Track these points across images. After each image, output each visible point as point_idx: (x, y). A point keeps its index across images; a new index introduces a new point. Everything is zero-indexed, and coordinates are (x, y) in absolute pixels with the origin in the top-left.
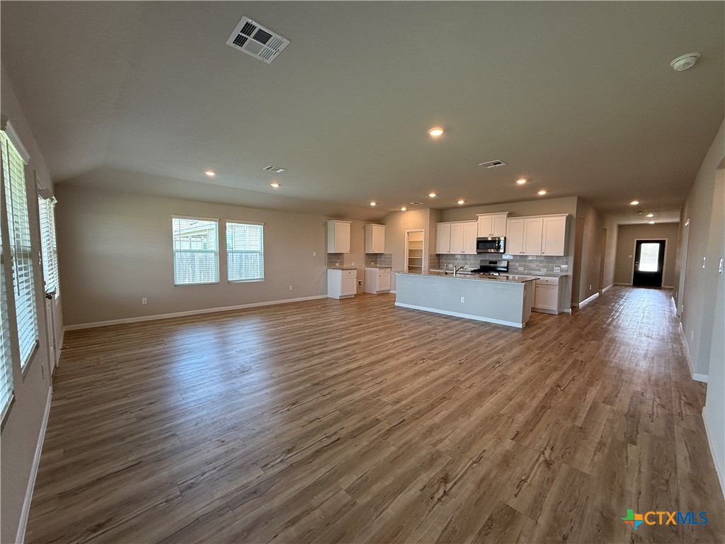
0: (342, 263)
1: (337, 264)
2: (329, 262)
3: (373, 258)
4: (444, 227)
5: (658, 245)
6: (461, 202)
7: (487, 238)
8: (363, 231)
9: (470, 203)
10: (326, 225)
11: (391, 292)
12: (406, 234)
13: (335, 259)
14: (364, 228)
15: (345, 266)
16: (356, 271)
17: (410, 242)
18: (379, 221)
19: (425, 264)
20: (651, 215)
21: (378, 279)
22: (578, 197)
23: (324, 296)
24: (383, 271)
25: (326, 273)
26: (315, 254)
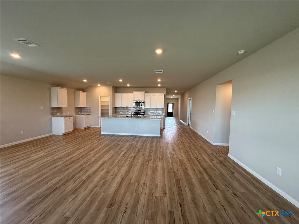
0: (61, 113)
1: (58, 114)
2: (52, 113)
3: (80, 110)
4: (118, 95)
5: (172, 104)
6: (128, 85)
7: (138, 101)
8: (74, 94)
9: (132, 86)
10: (49, 89)
11: (91, 126)
12: (100, 97)
13: (57, 111)
14: (74, 93)
15: (64, 114)
16: (73, 117)
17: (101, 101)
18: (83, 90)
19: (110, 112)
20: (174, 95)
21: (84, 121)
22: (166, 88)
23: (50, 134)
24: (87, 116)
25: (51, 119)
26: (42, 108)
